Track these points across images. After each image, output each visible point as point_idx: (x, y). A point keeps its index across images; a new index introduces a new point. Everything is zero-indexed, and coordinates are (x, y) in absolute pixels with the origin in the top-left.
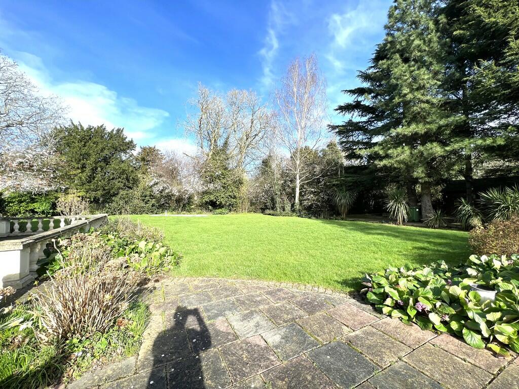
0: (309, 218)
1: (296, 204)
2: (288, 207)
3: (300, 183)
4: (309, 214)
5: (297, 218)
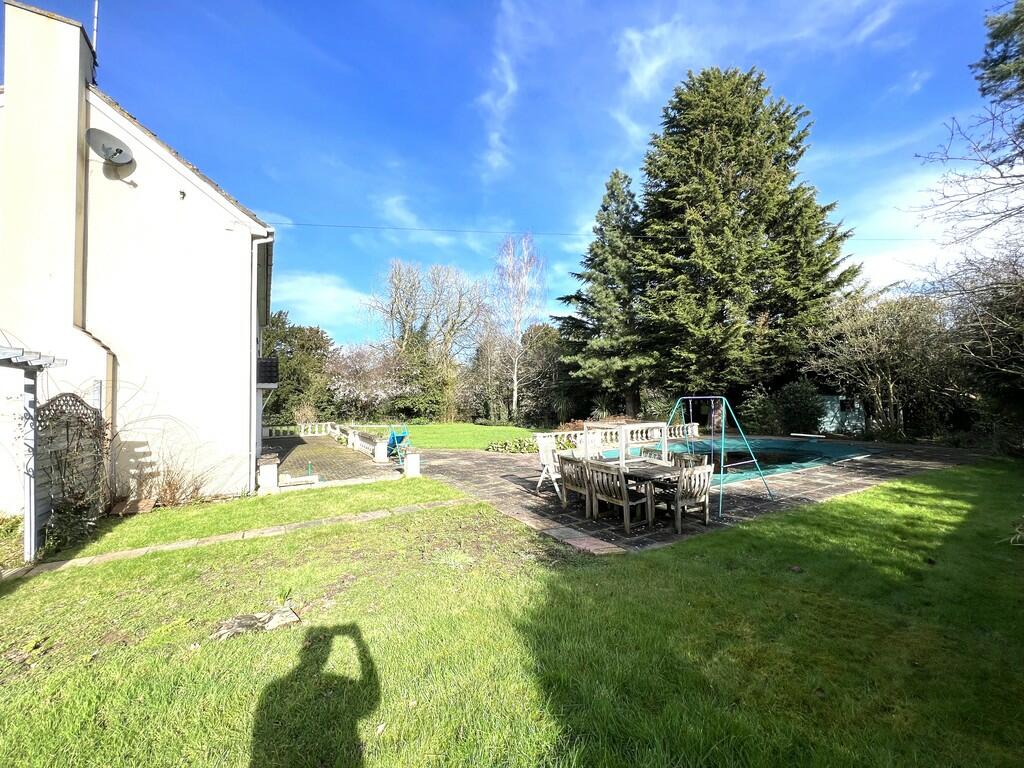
1: (513, 411)
3: (518, 385)
5: (514, 427)
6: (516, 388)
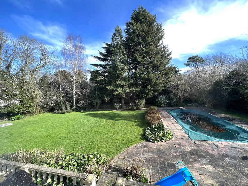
2: (69, 108)
5: (76, 112)
6: (75, 97)
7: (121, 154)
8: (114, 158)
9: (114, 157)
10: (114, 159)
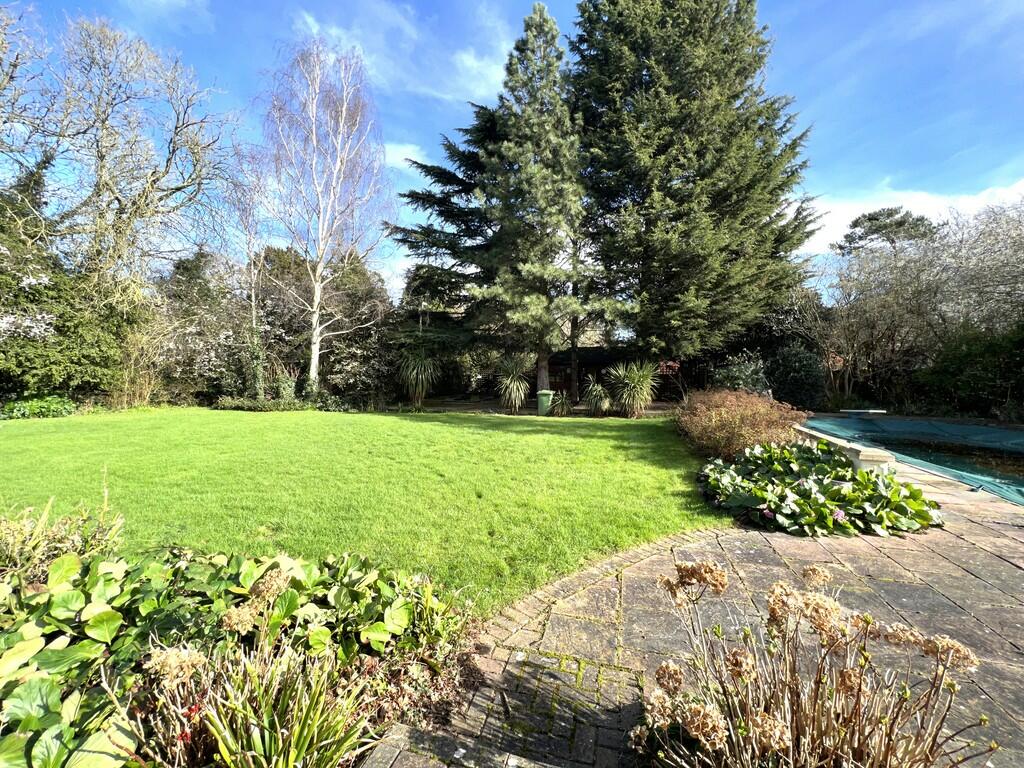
0: (346, 411)
1: (310, 382)
2: (288, 389)
3: (321, 333)
4: (343, 404)
6: (316, 339)
7: (567, 591)
8: (509, 612)
9: (510, 603)
10: (510, 619)
